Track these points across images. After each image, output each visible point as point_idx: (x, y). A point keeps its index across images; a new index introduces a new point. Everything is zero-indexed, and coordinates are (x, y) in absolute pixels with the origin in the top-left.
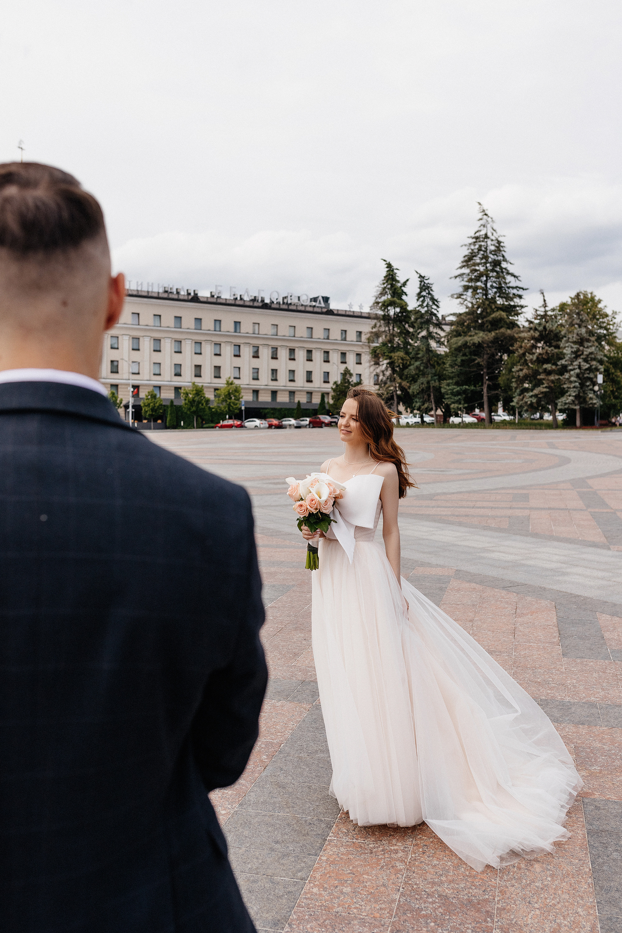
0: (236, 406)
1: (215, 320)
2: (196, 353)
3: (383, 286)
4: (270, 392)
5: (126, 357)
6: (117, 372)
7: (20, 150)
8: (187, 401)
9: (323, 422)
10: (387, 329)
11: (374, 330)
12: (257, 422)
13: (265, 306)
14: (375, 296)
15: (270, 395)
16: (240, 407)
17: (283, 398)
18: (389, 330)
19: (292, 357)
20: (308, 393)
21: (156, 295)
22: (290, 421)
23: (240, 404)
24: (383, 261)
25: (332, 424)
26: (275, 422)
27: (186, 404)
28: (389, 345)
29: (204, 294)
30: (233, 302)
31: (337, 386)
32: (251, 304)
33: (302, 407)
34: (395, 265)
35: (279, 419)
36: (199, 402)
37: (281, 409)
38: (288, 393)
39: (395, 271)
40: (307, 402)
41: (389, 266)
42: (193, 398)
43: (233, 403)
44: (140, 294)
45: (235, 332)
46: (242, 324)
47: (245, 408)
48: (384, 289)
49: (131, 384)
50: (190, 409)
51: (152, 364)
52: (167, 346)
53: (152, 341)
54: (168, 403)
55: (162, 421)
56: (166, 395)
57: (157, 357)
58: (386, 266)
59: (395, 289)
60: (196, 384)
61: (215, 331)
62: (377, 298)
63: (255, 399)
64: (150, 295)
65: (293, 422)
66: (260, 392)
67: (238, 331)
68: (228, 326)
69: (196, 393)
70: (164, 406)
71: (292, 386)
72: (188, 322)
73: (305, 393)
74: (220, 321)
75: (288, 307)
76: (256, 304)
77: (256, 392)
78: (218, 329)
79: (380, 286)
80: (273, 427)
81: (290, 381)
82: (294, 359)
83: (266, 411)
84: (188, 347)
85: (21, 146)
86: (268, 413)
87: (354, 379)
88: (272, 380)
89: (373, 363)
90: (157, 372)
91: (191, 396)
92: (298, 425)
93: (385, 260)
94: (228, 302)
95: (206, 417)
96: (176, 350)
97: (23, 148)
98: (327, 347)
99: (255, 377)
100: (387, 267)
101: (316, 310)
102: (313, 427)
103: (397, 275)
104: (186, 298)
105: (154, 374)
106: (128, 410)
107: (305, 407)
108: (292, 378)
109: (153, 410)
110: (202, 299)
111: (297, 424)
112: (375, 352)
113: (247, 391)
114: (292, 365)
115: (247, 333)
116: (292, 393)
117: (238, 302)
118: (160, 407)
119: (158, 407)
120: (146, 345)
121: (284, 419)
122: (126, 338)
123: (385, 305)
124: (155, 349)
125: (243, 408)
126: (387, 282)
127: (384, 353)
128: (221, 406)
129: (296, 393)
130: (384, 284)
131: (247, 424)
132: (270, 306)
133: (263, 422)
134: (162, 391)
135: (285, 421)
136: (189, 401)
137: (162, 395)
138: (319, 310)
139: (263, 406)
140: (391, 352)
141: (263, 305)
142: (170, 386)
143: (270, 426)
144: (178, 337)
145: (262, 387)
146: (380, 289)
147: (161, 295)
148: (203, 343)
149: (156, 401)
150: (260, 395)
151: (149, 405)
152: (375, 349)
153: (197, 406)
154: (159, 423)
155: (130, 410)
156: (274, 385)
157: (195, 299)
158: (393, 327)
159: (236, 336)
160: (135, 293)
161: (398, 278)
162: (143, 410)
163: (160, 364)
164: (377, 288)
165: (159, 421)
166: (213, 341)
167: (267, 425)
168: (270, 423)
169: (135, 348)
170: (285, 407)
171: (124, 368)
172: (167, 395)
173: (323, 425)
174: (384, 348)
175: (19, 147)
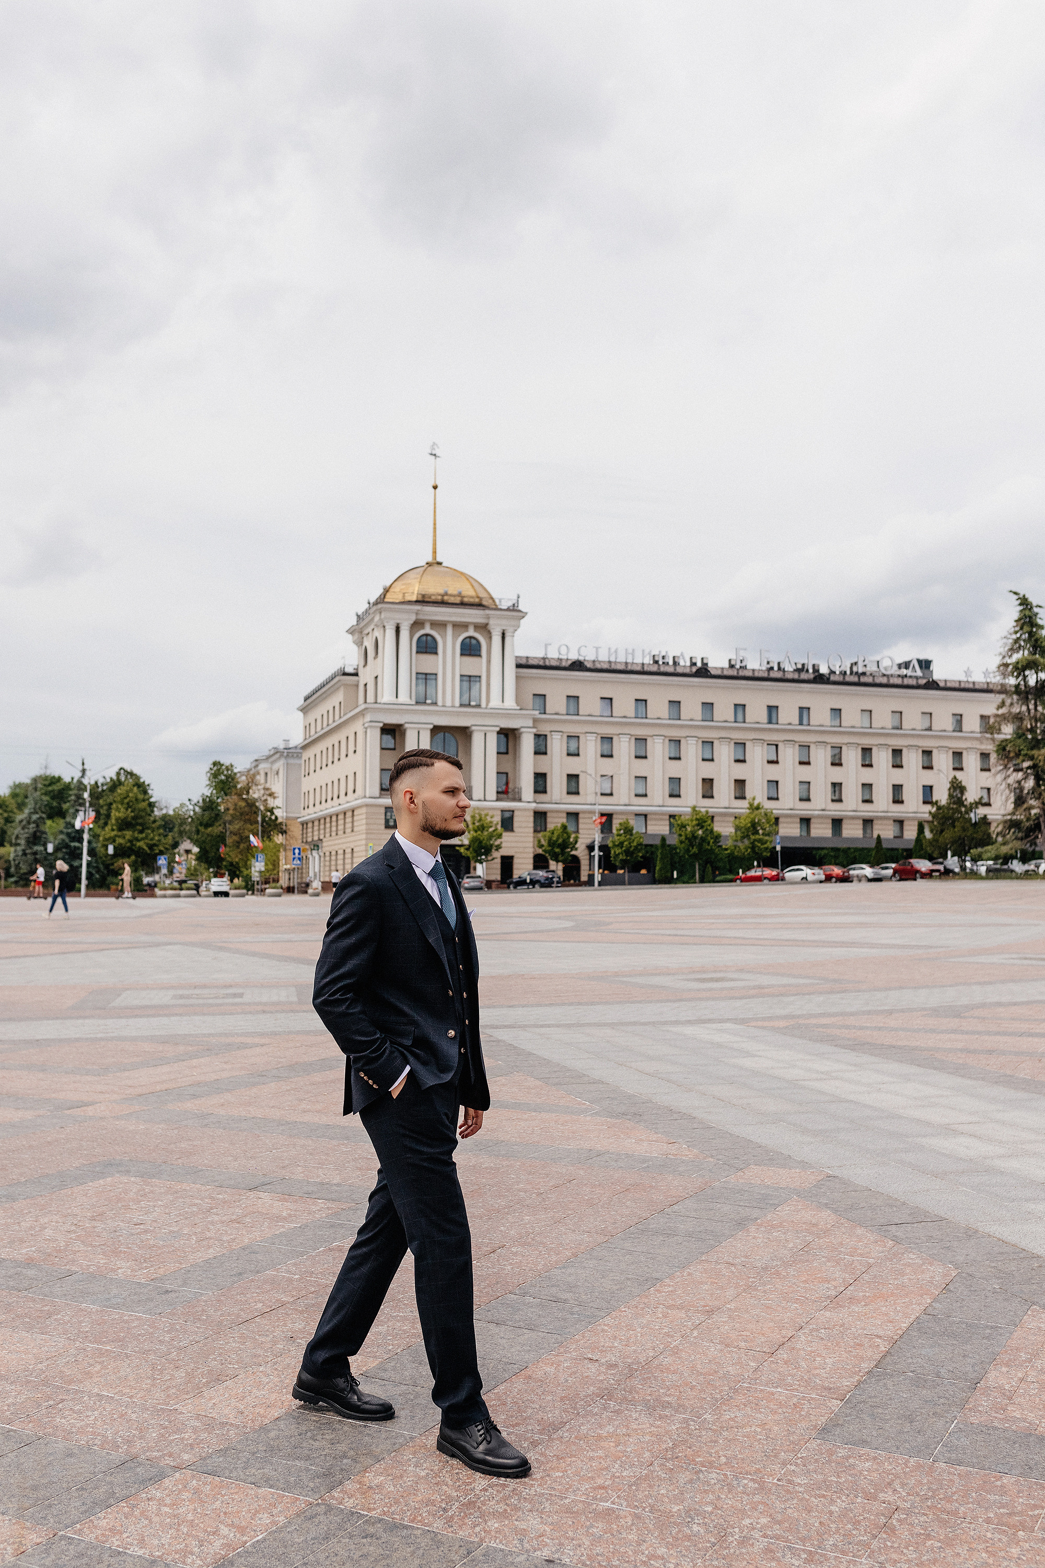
0: (766, 846)
1: (735, 705)
2: (703, 760)
3: (1014, 637)
4: (831, 821)
5: (591, 770)
6: (577, 793)
7: (433, 457)
8: (683, 838)
9: (918, 871)
10: (1024, 708)
11: (1001, 712)
12: (806, 871)
13: (820, 678)
14: (1000, 654)
15: (830, 826)
16: (773, 845)
17: (852, 831)
18: (1029, 710)
19: (867, 763)
20: (895, 821)
21: (639, 668)
22: (863, 869)
23: (771, 842)
24: (1012, 594)
25: (934, 874)
26: (837, 871)
27: (681, 842)
28: (1030, 736)
29: (717, 662)
30: (766, 675)
31: (939, 808)
32: (796, 676)
33: (885, 845)
34: (1033, 600)
35: (844, 866)
36: (703, 839)
37: (849, 849)
38: (861, 822)
39: (1036, 610)
40: (895, 837)
41: (1024, 602)
42: (693, 833)
43: (760, 841)
44: (613, 667)
45: (770, 722)
46: (780, 710)
47: (782, 848)
48: (1016, 641)
49: (597, 811)
50: (688, 851)
51: (633, 778)
52: (658, 749)
53: (633, 741)
54: (658, 842)
55: (649, 871)
56: (656, 828)
57: (641, 767)
58: (1019, 601)
59: (1036, 640)
60: (697, 809)
61: (735, 722)
62: (1004, 657)
63: (804, 834)
64: (629, 668)
65: (868, 871)
66: (812, 821)
67: (774, 720)
68: (757, 713)
69: (698, 825)
70: (651, 846)
71: (867, 810)
72: (691, 710)
73: (892, 822)
74: (744, 705)
75: (859, 679)
76: (804, 676)
77: (806, 822)
78: (740, 718)
79: (1009, 636)
80: (834, 880)
81: (865, 801)
82: (871, 766)
83: (823, 852)
84: (691, 750)
85: (434, 453)
86: (826, 855)
87: (971, 796)
88: (833, 801)
89: (1001, 767)
90: (641, 792)
91: (689, 829)
92: (876, 877)
93: (1016, 593)
94: (756, 674)
95: (720, 864)
96: (672, 755)
97: (437, 455)
98: (928, 744)
99: (805, 797)
100: (1020, 604)
101: (907, 681)
102: (901, 880)
103: (1039, 616)
104: (687, 671)
105: (636, 795)
106: (592, 854)
107: (890, 846)
108: (867, 797)
109: (627, 852)
110: (713, 672)
111: (875, 873)
112: (1004, 749)
113: (789, 820)
114: (867, 775)
115: (790, 724)
116: (868, 823)
117: (773, 675)
118: (639, 847)
119: (636, 847)
120: (624, 748)
121: (853, 866)
122: (591, 737)
123: (1020, 669)
124: (638, 754)
125: (778, 848)
126: (1022, 628)
127: (1020, 751)
128: (740, 844)
129: (875, 822)
130: (1016, 632)
131: (788, 875)
132: (828, 679)
133: (817, 870)
134: (649, 822)
135: (854, 869)
136: (686, 838)
137: (649, 827)
138: (912, 682)
139: (816, 845)
140: (1032, 749)
141: (815, 678)
142: (662, 814)
143: (828, 878)
144: (675, 733)
145: (816, 813)
146: (1011, 641)
147: (646, 668)
148: (716, 743)
149: (633, 838)
150: (812, 826)
151: (621, 844)
152: (1004, 744)
153: (700, 845)
154: (644, 874)
155: (596, 853)
156: (836, 810)
157: (703, 672)
158: (1036, 706)
159: (770, 730)
160: (605, 666)
161: (1040, 622)
162: (612, 852)
163: (646, 778)
164: (1005, 640)
165: (643, 872)
166: (731, 739)
167: (823, 877)
168: (828, 873)
169: (605, 753)
170: (854, 846)
171: (588, 785)
172: (659, 828)
173: (918, 875)
174: (1019, 741)
175: (431, 454)
